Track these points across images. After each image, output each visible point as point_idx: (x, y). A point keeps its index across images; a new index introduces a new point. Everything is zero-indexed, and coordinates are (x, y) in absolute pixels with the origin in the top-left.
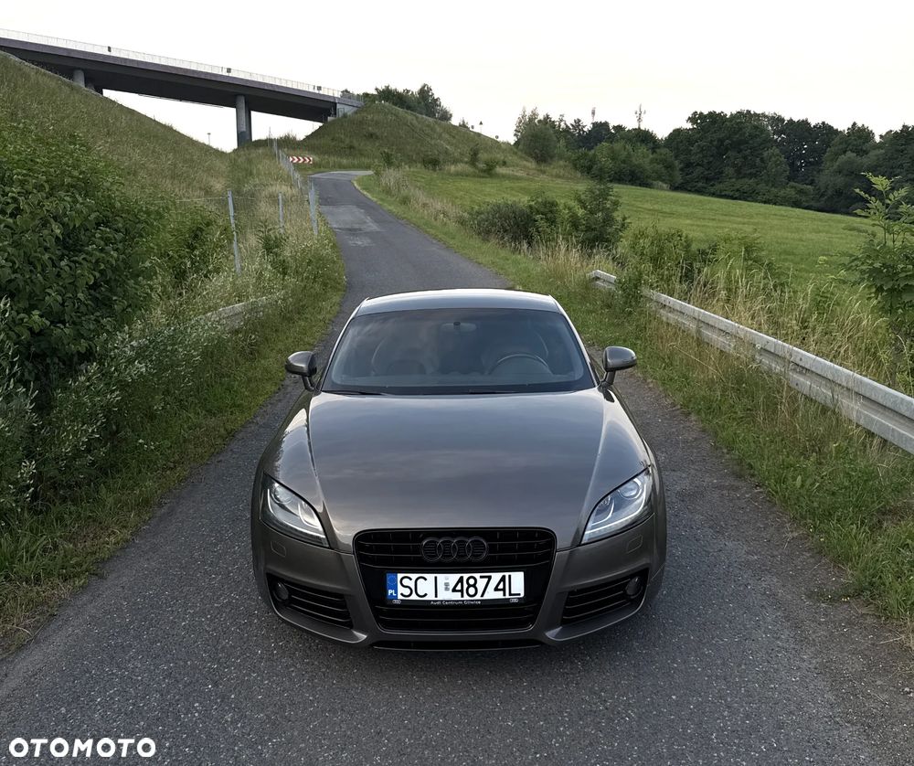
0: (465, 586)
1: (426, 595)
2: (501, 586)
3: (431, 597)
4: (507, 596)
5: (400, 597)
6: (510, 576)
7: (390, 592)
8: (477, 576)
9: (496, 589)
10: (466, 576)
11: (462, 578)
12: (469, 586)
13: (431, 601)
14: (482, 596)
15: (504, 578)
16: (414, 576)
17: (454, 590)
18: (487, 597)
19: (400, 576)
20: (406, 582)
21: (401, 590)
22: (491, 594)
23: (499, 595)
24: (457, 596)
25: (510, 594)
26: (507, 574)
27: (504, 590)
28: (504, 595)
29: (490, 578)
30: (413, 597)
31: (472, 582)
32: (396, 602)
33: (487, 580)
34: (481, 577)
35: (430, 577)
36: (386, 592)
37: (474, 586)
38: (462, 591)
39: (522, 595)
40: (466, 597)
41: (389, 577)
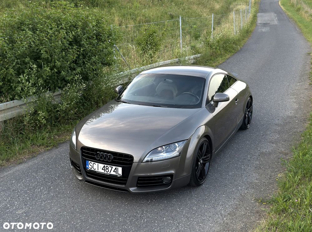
0: (105, 169)
1: (95, 169)
2: (115, 171)
3: (96, 170)
4: (117, 174)
5: (89, 168)
6: (118, 168)
7: (87, 166)
8: (109, 166)
9: (114, 171)
10: (106, 166)
11: (104, 166)
12: (106, 169)
13: (96, 171)
14: (110, 173)
15: (116, 168)
16: (93, 163)
17: (102, 169)
18: (111, 173)
19: (89, 162)
20: (91, 164)
21: (90, 166)
22: (112, 173)
23: (115, 173)
24: (103, 171)
25: (118, 174)
26: (117, 167)
27: (116, 172)
28: (116, 174)
29: (112, 167)
30: (92, 169)
31: (107, 168)
32: (88, 170)
33: (111, 168)
34: (110, 167)
35: (97, 164)
36: (86, 166)
37: (108, 169)
38: (104, 170)
39: (121, 175)
40: (106, 172)
41: (87, 162)
